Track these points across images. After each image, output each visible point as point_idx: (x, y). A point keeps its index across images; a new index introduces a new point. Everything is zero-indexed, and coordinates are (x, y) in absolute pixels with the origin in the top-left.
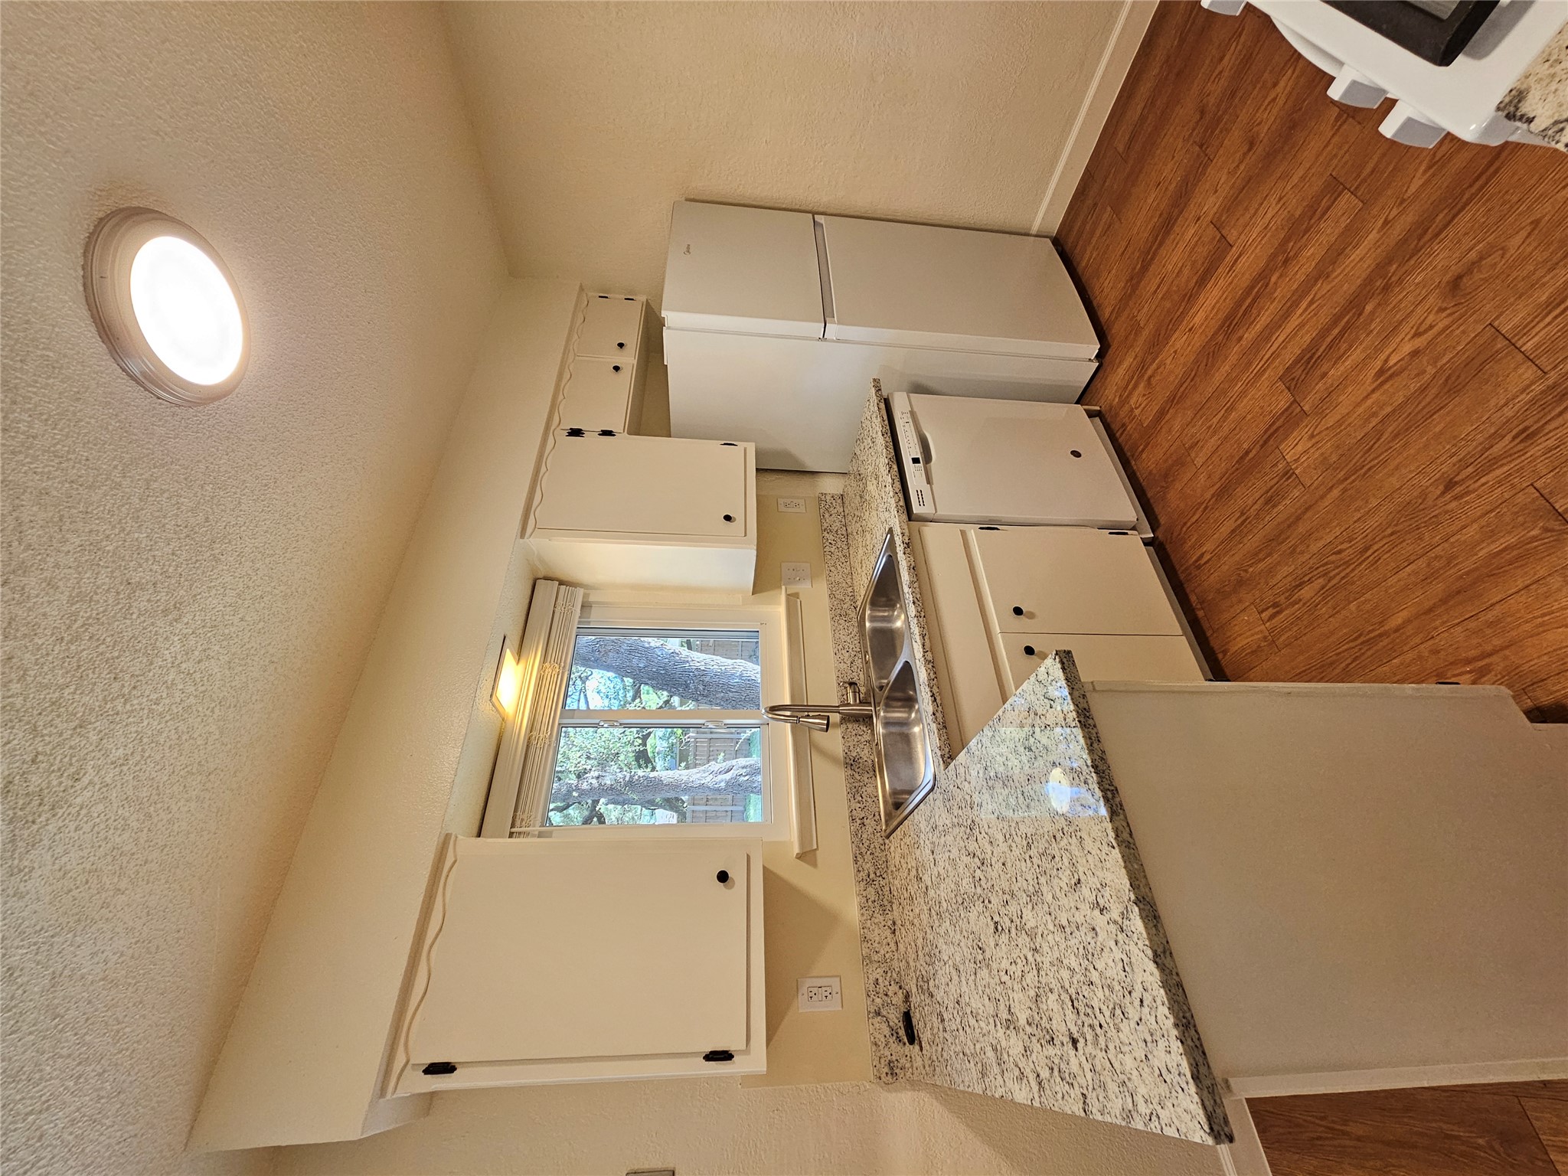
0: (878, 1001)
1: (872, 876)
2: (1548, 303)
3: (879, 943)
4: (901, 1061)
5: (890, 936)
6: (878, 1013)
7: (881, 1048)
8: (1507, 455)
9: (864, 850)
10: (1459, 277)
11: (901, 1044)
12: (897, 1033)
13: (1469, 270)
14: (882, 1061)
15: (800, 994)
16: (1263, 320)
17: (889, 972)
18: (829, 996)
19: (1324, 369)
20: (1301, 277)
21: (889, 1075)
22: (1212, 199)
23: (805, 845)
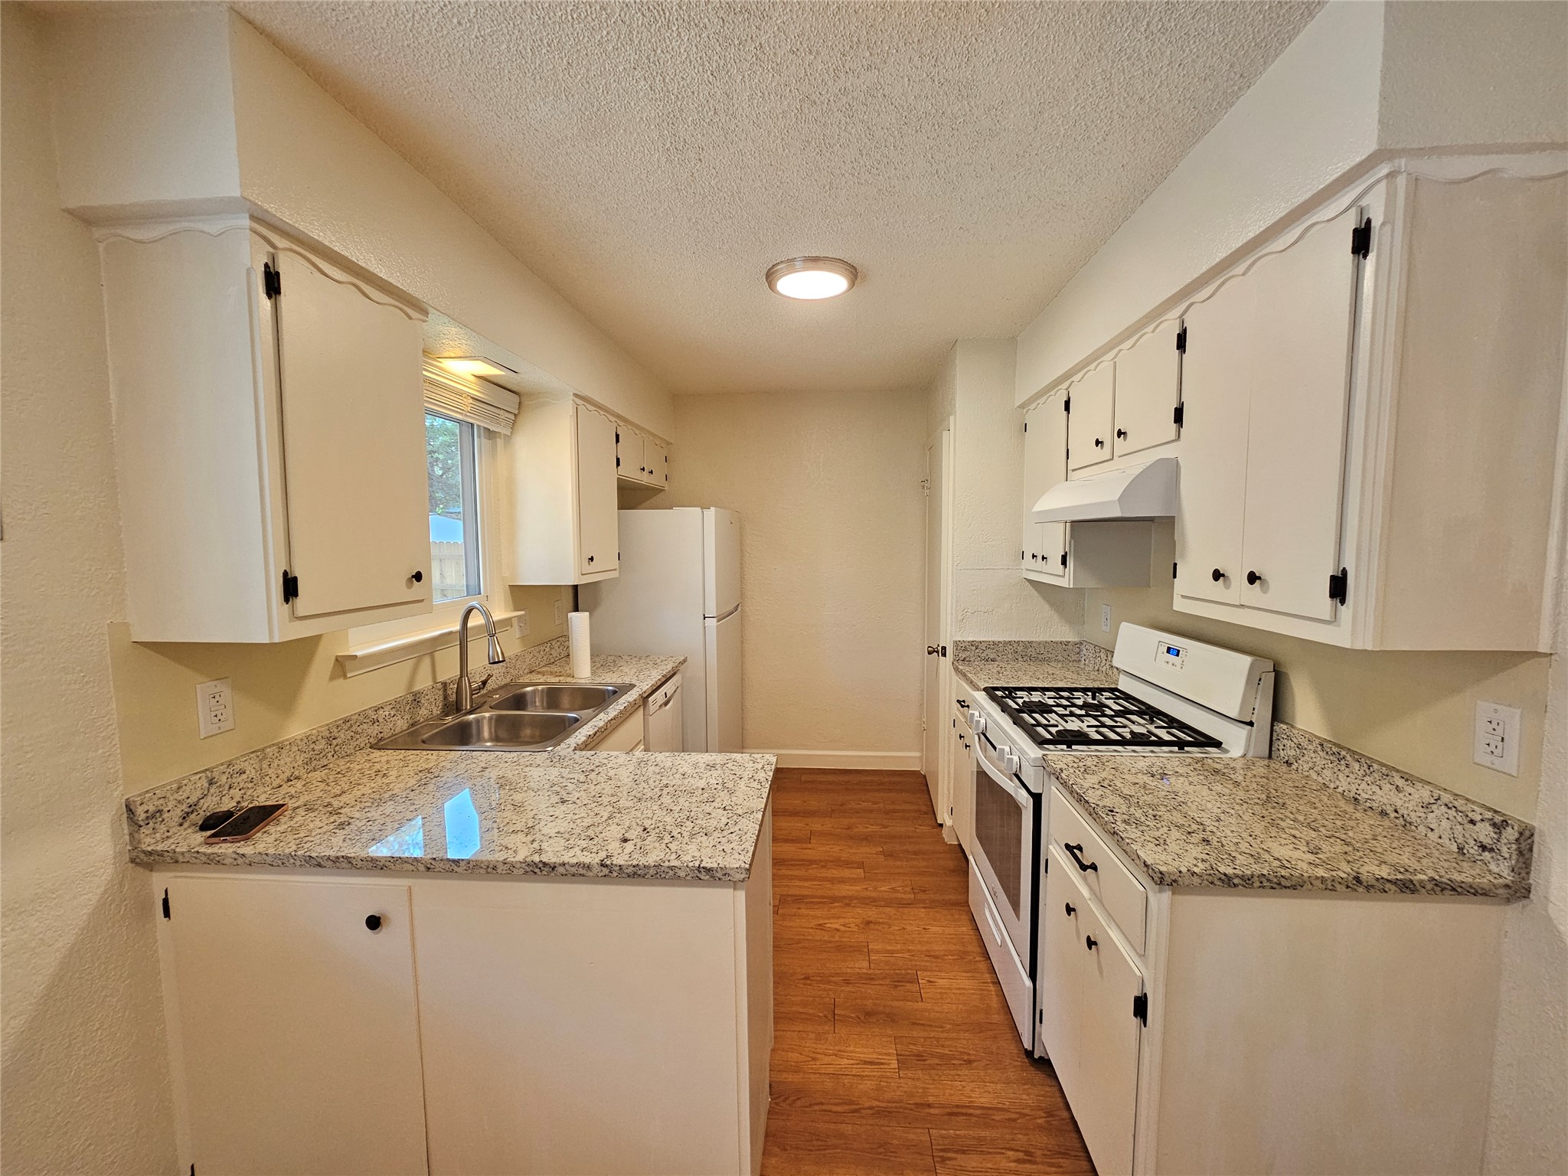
0: (224, 778)
1: (335, 742)
2: (889, 950)
3: (278, 765)
4: (162, 826)
5: (284, 777)
6: (211, 783)
7: (176, 796)
8: (836, 983)
9: (354, 729)
10: (871, 922)
11: (181, 820)
12: (192, 812)
13: (875, 923)
14: (162, 801)
15: (215, 683)
16: (796, 873)
17: (252, 784)
18: (217, 719)
19: (801, 906)
20: (824, 875)
21: (145, 815)
22: (819, 826)
23: (348, 664)
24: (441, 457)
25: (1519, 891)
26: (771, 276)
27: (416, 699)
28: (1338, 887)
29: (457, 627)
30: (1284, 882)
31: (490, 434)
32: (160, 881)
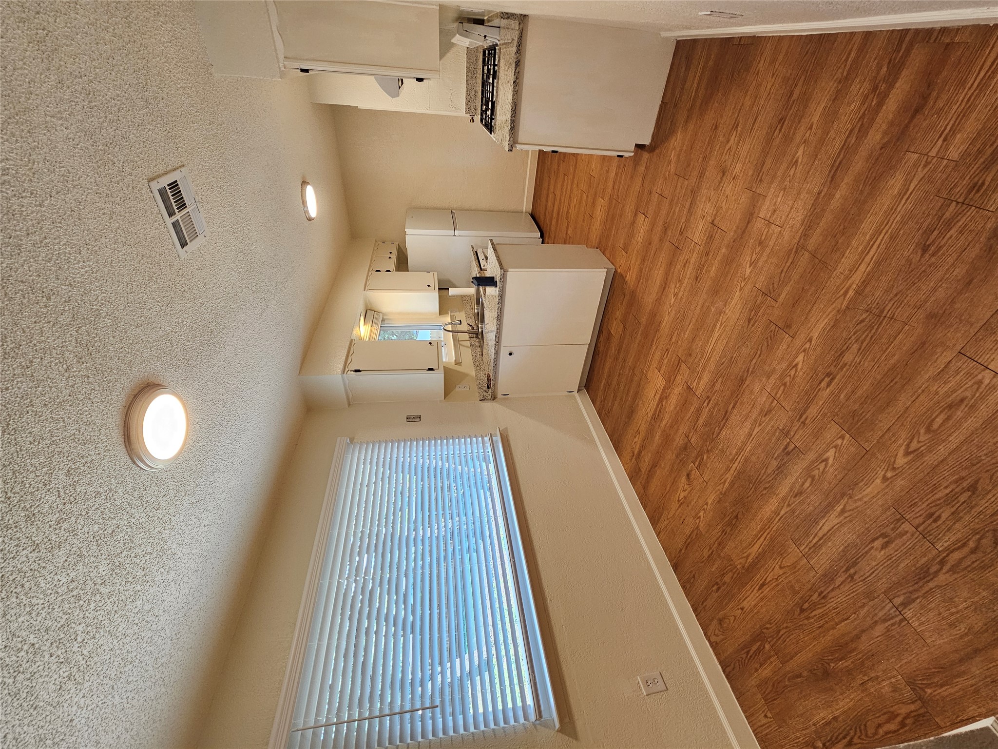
0: (481, 386)
1: (478, 365)
4: (487, 395)
9: (476, 361)
11: (486, 392)
14: (482, 395)
17: (481, 380)
18: (465, 387)
21: (484, 398)
23: (457, 362)
24: (387, 336)
25: (523, 19)
26: (310, 219)
27: (472, 345)
28: (516, 89)
29: (451, 333)
30: (514, 109)
31: (383, 320)
32: (499, 396)
